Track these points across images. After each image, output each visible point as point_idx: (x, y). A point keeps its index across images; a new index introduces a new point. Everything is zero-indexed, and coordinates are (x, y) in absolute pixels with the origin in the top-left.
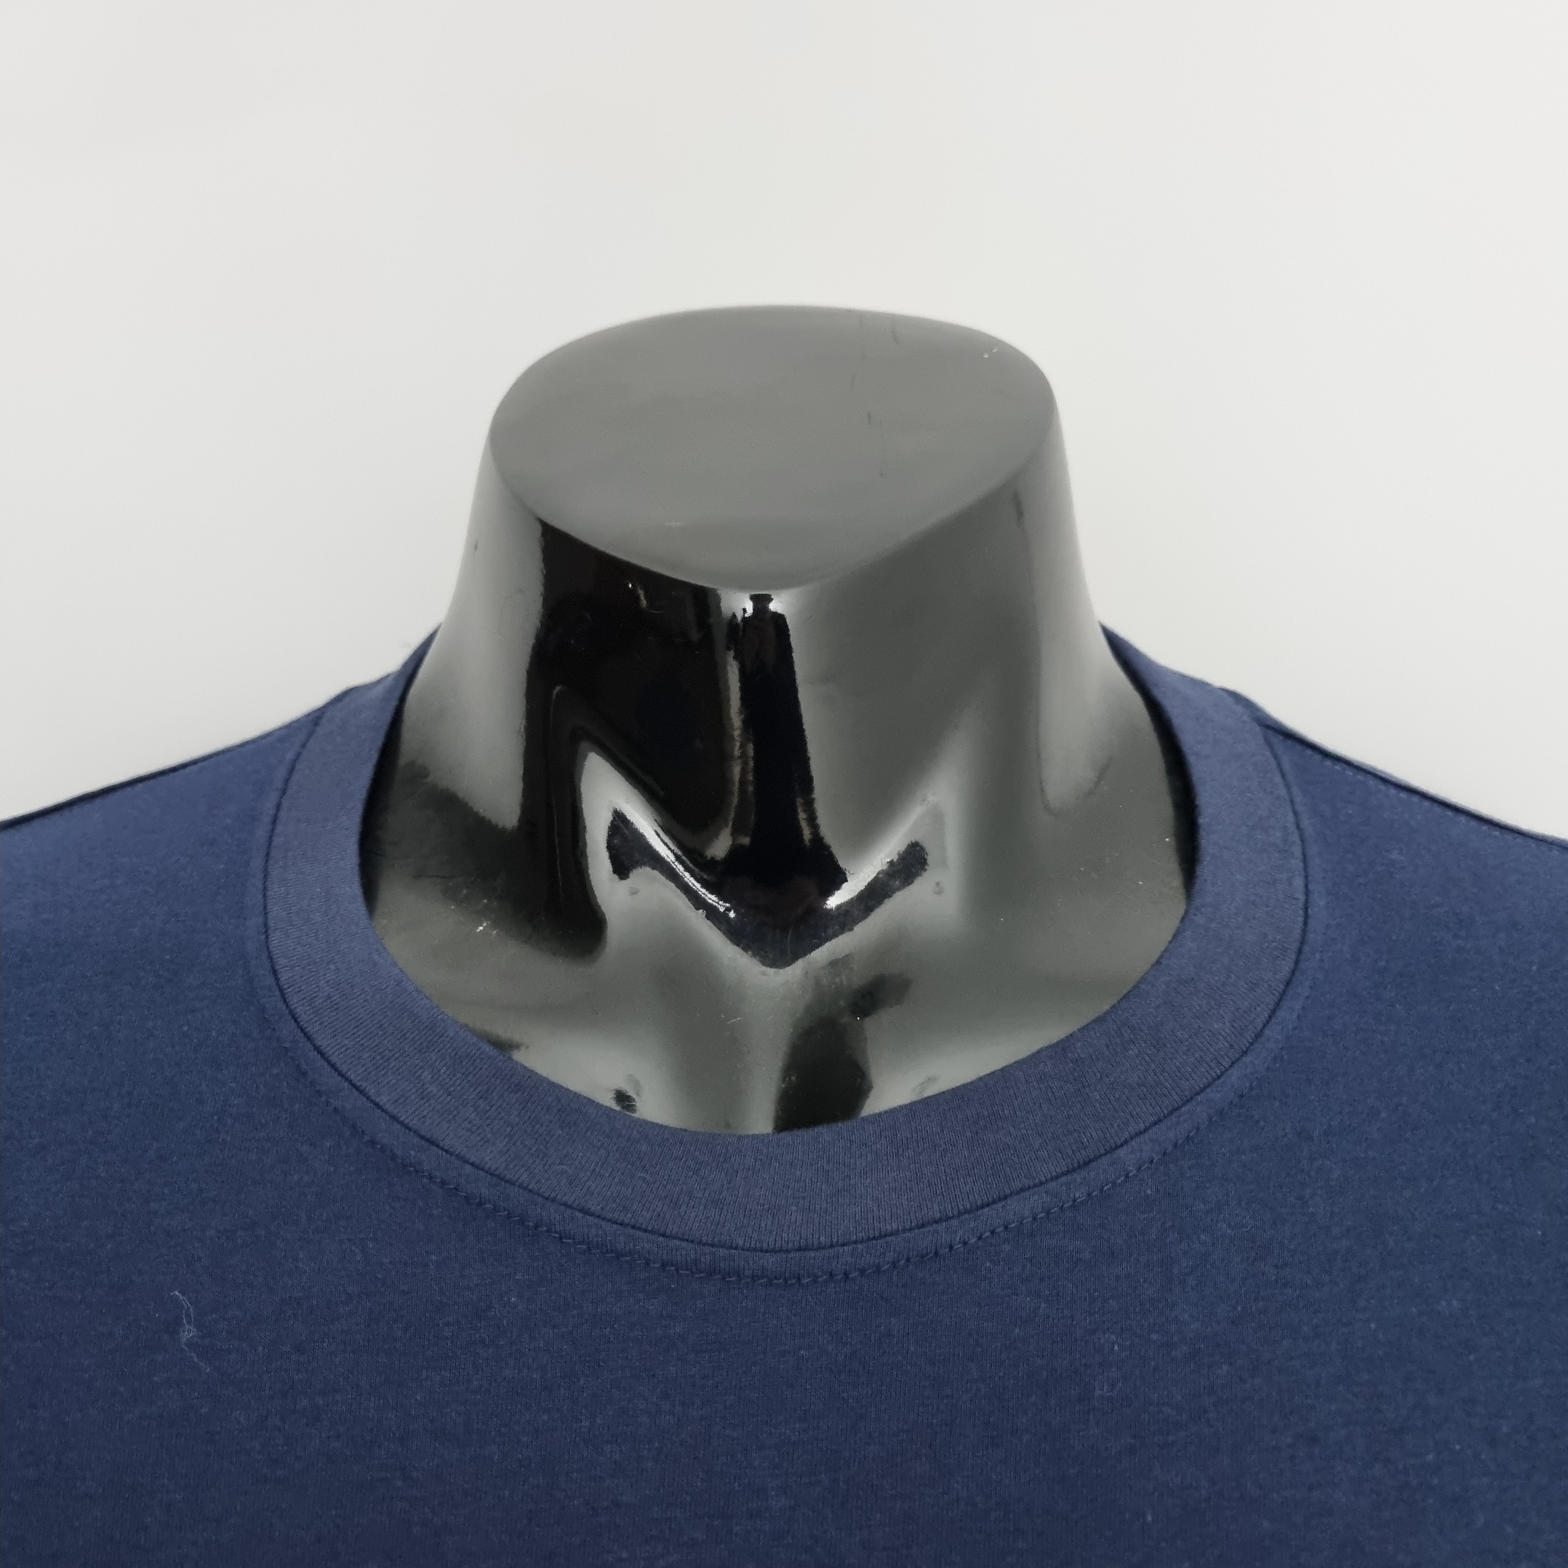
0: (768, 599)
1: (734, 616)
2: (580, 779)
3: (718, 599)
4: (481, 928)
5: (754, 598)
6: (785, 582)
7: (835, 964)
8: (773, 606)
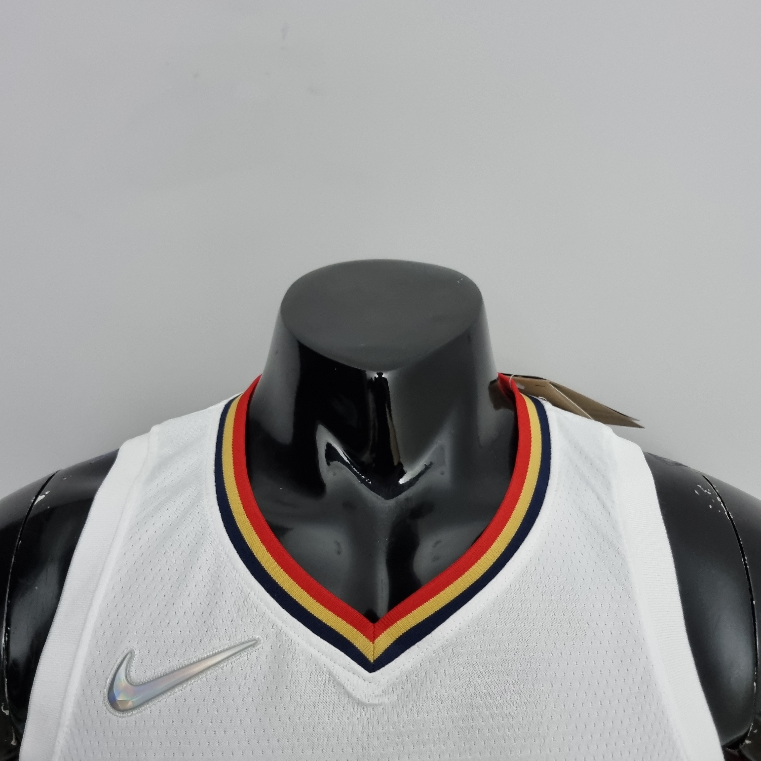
0: (382, 374)
1: (372, 378)
2: (316, 435)
3: (365, 375)
4: (281, 488)
5: (378, 374)
6: (387, 368)
7: (407, 499)
8: (383, 376)
